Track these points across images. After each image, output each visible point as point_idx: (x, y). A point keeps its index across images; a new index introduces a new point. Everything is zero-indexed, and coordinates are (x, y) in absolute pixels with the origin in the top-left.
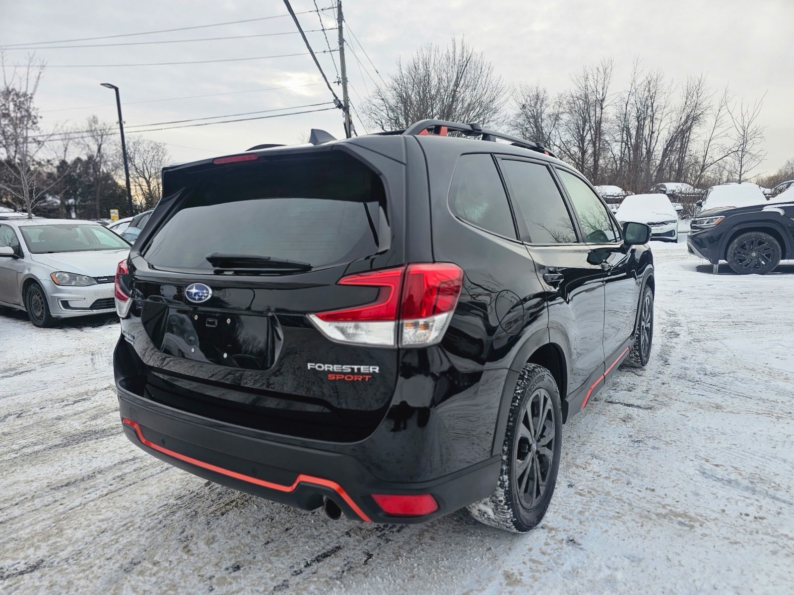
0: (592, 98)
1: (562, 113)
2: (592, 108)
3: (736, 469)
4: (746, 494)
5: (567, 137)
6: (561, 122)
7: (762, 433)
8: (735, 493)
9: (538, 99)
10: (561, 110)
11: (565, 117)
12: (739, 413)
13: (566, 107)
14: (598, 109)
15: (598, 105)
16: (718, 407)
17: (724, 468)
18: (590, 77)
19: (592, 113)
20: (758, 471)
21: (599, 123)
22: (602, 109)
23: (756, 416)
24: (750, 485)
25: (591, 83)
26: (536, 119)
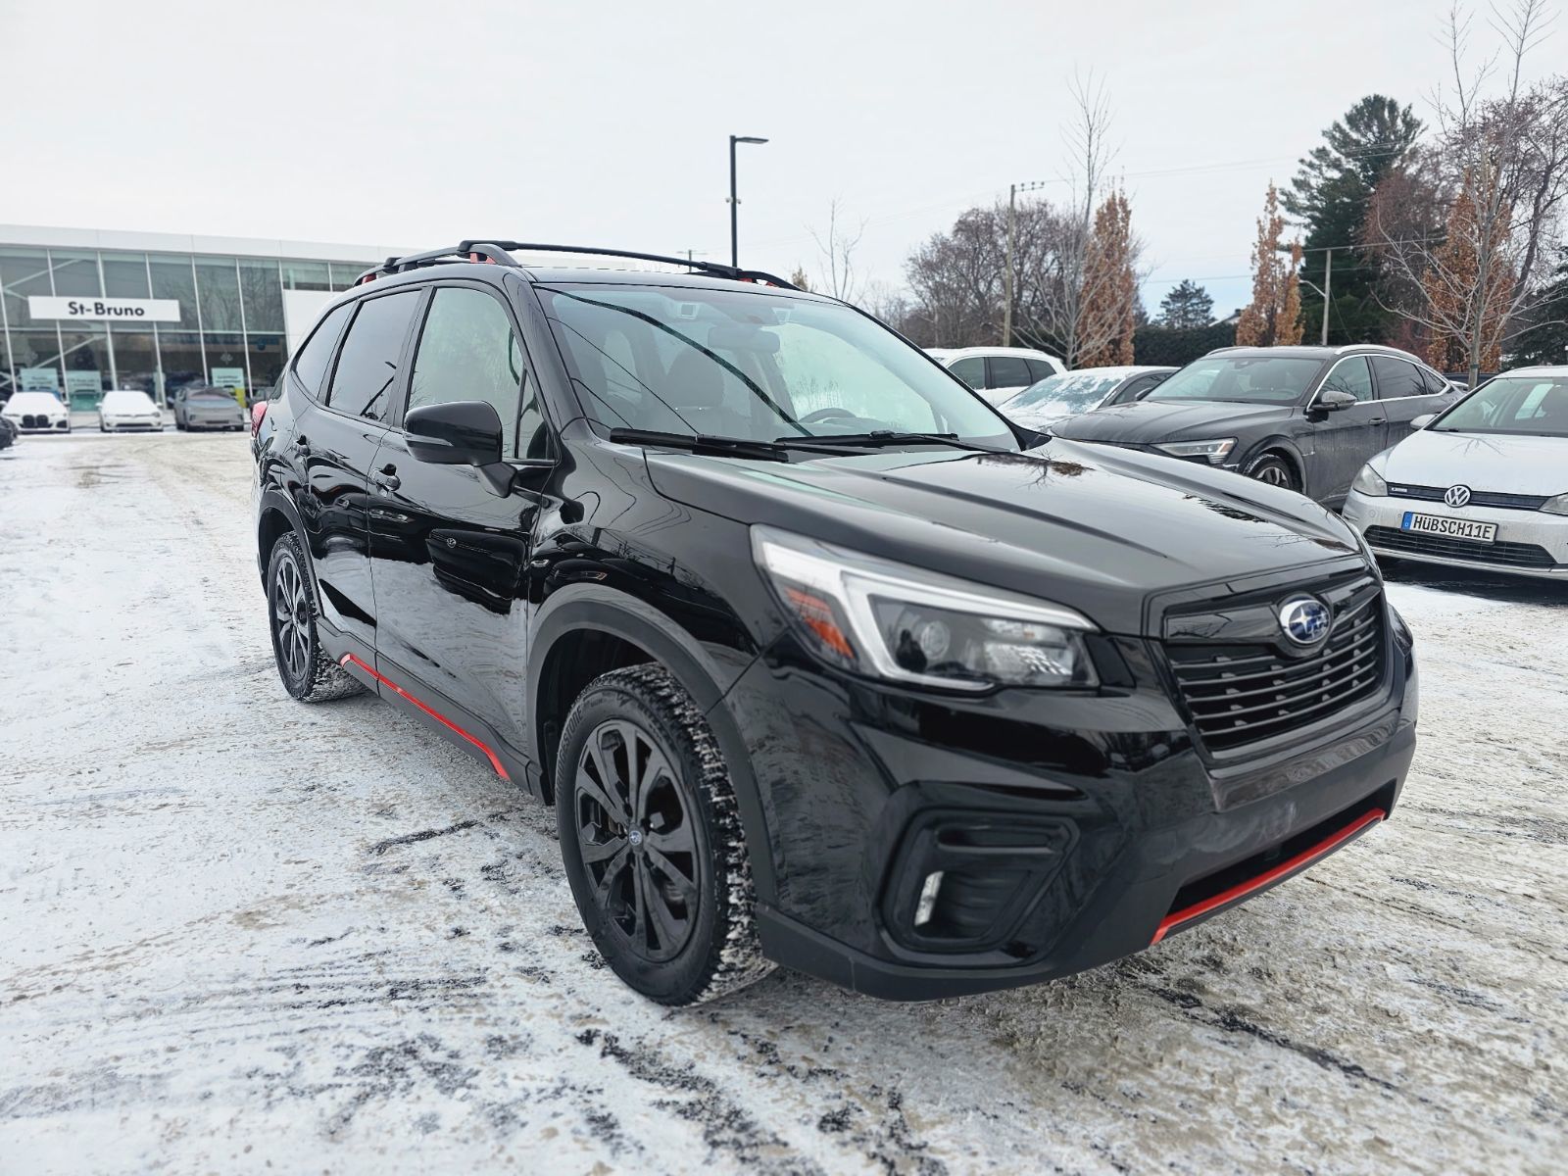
3: (132, 814)
4: (101, 791)
7: (115, 893)
8: (118, 786)
12: (188, 925)
16: (248, 918)
17: (150, 807)
20: (95, 822)
23: (142, 935)
24: (100, 802)
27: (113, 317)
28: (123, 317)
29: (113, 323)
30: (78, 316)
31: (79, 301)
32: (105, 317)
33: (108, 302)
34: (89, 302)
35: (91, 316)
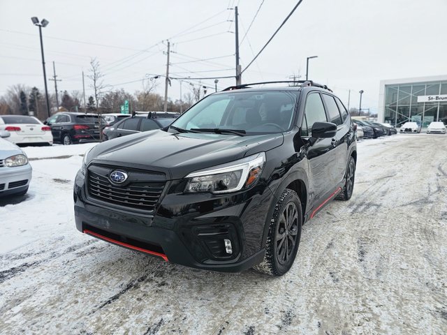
27: (441, 100)
28: (444, 100)
29: (441, 102)
30: (431, 101)
31: (431, 96)
32: (439, 100)
33: (440, 96)
34: (434, 97)
35: (435, 100)
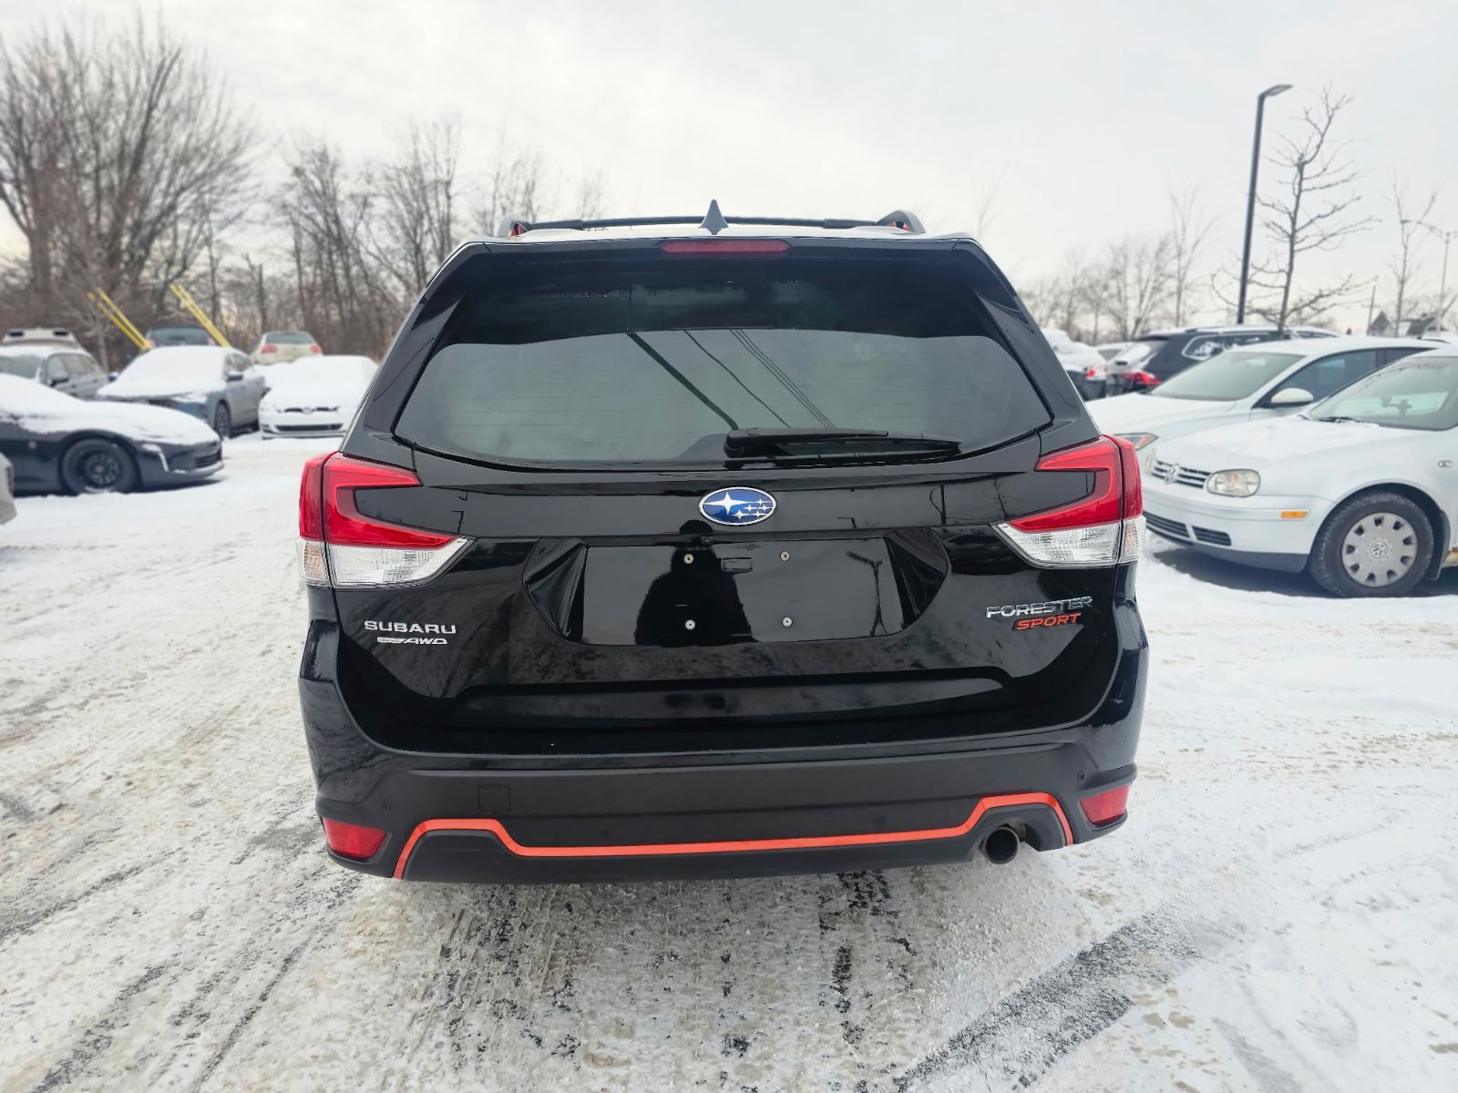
0: (429, 176)
1: (374, 195)
2: (430, 194)
5: (386, 241)
6: (374, 211)
9: (324, 162)
10: (372, 189)
11: (381, 205)
13: (382, 184)
14: (442, 198)
15: (441, 188)
18: (423, 137)
19: (432, 203)
21: (446, 221)
22: (449, 197)
25: (424, 147)
26: (326, 199)
